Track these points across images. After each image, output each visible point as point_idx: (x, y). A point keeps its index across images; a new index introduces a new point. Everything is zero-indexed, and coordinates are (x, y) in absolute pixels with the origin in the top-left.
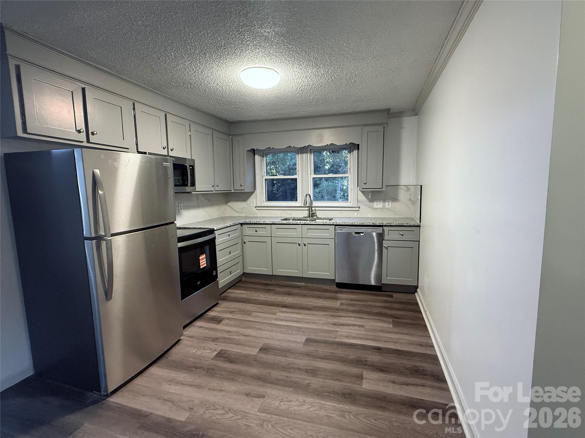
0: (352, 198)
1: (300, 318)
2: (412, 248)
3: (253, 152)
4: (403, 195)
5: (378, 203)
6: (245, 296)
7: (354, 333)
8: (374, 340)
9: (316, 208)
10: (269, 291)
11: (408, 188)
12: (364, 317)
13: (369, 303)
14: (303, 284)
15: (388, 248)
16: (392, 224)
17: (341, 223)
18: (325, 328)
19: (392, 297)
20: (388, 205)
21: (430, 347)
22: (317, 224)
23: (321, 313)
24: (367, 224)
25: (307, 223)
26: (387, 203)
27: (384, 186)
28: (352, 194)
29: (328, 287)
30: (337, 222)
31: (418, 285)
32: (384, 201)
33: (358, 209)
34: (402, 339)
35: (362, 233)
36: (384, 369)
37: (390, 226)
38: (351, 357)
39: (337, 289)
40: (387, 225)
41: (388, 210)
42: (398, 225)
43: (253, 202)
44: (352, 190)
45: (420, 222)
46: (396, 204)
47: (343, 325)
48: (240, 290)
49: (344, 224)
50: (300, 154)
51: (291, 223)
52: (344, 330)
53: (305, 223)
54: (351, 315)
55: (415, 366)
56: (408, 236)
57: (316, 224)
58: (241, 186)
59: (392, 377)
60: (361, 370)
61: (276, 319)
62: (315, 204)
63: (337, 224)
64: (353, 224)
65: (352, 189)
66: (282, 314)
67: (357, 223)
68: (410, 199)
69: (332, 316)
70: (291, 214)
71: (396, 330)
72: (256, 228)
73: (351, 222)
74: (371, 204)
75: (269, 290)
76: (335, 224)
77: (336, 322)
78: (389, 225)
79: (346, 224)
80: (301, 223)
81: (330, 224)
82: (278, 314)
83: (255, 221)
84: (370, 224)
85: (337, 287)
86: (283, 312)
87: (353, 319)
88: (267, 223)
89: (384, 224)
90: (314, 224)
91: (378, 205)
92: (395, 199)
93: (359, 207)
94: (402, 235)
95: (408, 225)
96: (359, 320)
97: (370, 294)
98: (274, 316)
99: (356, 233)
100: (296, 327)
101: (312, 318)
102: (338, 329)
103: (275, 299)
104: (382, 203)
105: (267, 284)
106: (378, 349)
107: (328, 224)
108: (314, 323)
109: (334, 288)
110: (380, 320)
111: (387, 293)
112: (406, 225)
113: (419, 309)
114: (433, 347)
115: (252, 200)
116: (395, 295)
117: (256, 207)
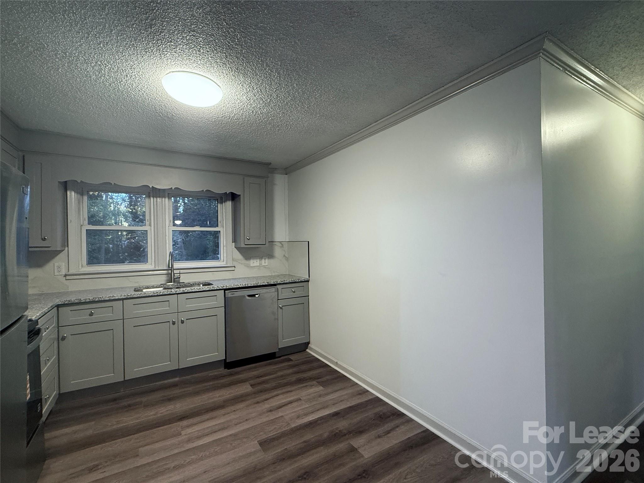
0: (225, 256)
1: (224, 423)
2: (304, 303)
3: (65, 186)
4: (278, 251)
5: (255, 261)
6: (90, 432)
7: (300, 410)
8: (324, 408)
9: (181, 271)
10: (129, 408)
11: (282, 244)
12: (289, 389)
13: (280, 374)
14: (177, 379)
15: (283, 307)
16: (286, 282)
17: (232, 285)
18: (265, 419)
19: (290, 360)
20: (265, 262)
21: (367, 392)
22: (202, 290)
23: (241, 405)
24: (261, 284)
25: (186, 291)
26: (263, 261)
27: (267, 242)
28: (225, 251)
29: (215, 372)
30: (227, 285)
31: (310, 341)
32: (261, 258)
33: (233, 269)
34: (342, 396)
35: (257, 295)
36: (361, 429)
37: (284, 284)
38: (326, 435)
39: (227, 371)
40: (281, 283)
41: (265, 267)
42: (291, 282)
43: (59, 267)
44: (225, 247)
45: (309, 277)
46: (272, 261)
47: (280, 407)
48: (67, 427)
49: (235, 287)
50: (153, 197)
51: (161, 294)
52: (288, 412)
53: (183, 291)
54: (276, 393)
55: (376, 414)
56: (299, 292)
57: (199, 290)
58: (44, 239)
59: (373, 433)
60: (347, 442)
61: (189, 440)
62: (177, 265)
63: (228, 288)
64: (246, 286)
65: (225, 245)
66: (189, 430)
67: (251, 284)
68: (284, 255)
69: (258, 403)
70: (138, 282)
71: (330, 390)
72: (91, 310)
73: (244, 284)
74: (247, 262)
75: (129, 406)
76: (224, 288)
77: (270, 407)
78: (283, 282)
79: (238, 287)
80: (177, 292)
81: (218, 288)
82: (183, 433)
83: (90, 297)
84: (264, 284)
85: (225, 369)
86: (188, 426)
87: (281, 396)
88: (117, 298)
89: (278, 283)
90: (197, 290)
91: (255, 263)
92: (270, 256)
93: (235, 267)
94: (294, 292)
95: (299, 281)
96: (288, 395)
97: (270, 364)
98: (180, 438)
99: (249, 296)
100: (230, 435)
101: (237, 416)
102: (280, 414)
103: (154, 415)
104: (258, 260)
105: (115, 400)
106: (336, 414)
107: (216, 289)
108: (246, 420)
109: (222, 371)
110: (306, 386)
111: (282, 358)
112: (297, 281)
113: (324, 364)
114: (368, 391)
115: (56, 264)
116: (292, 357)
117: (65, 276)
